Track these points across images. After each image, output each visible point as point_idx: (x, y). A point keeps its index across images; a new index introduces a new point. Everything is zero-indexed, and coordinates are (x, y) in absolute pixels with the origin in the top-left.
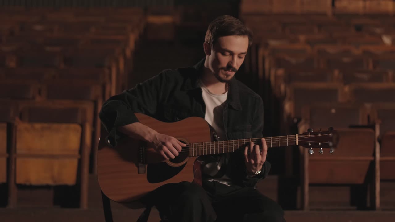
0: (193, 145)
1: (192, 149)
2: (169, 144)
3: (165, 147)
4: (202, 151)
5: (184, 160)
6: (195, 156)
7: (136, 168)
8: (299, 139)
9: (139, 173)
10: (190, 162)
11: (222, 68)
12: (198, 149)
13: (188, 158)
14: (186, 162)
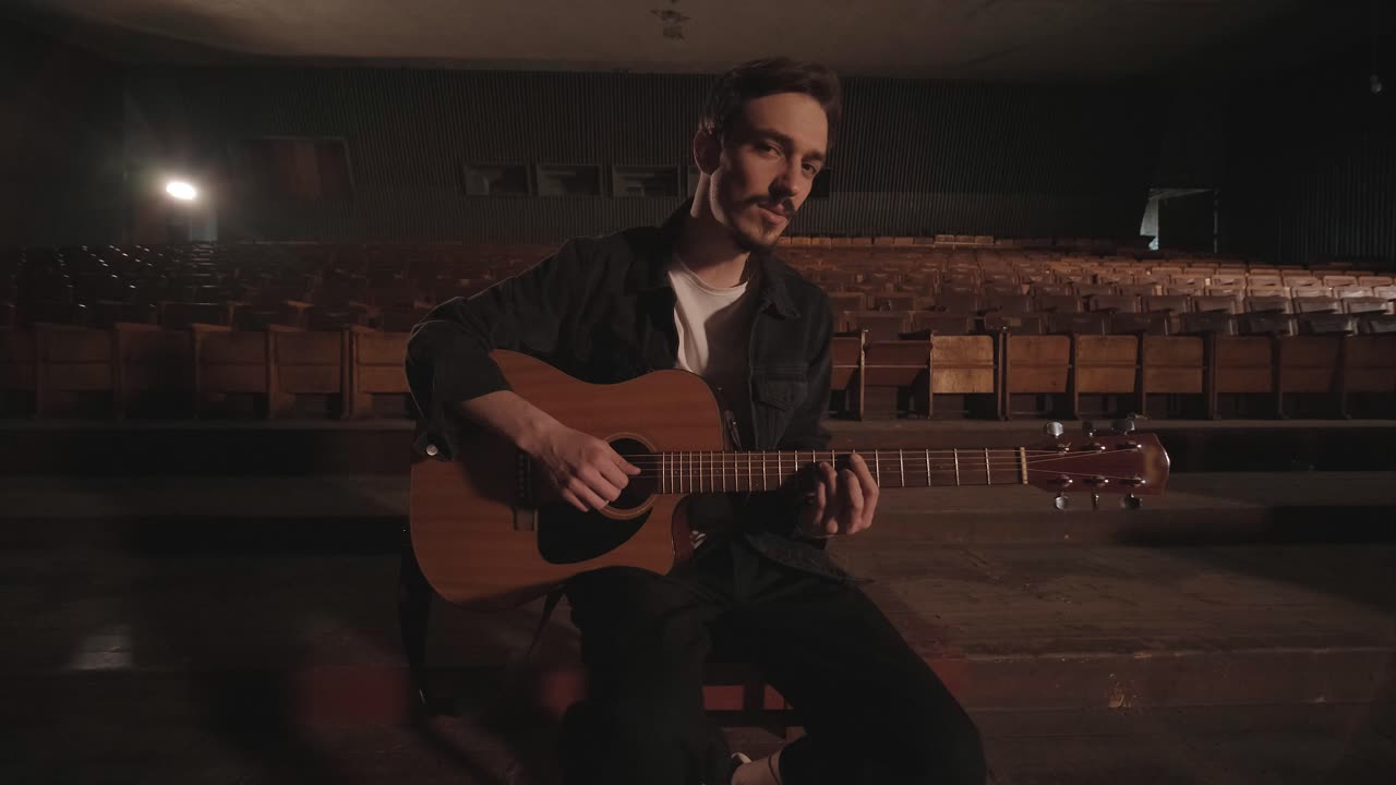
0: (668, 459)
1: (668, 473)
2: (589, 472)
3: (575, 482)
4: (696, 480)
5: (644, 500)
6: (677, 490)
7: (511, 513)
8: (1028, 466)
9: (516, 528)
10: (662, 507)
11: (756, 199)
12: (686, 472)
13: (654, 498)
14: (649, 512)
